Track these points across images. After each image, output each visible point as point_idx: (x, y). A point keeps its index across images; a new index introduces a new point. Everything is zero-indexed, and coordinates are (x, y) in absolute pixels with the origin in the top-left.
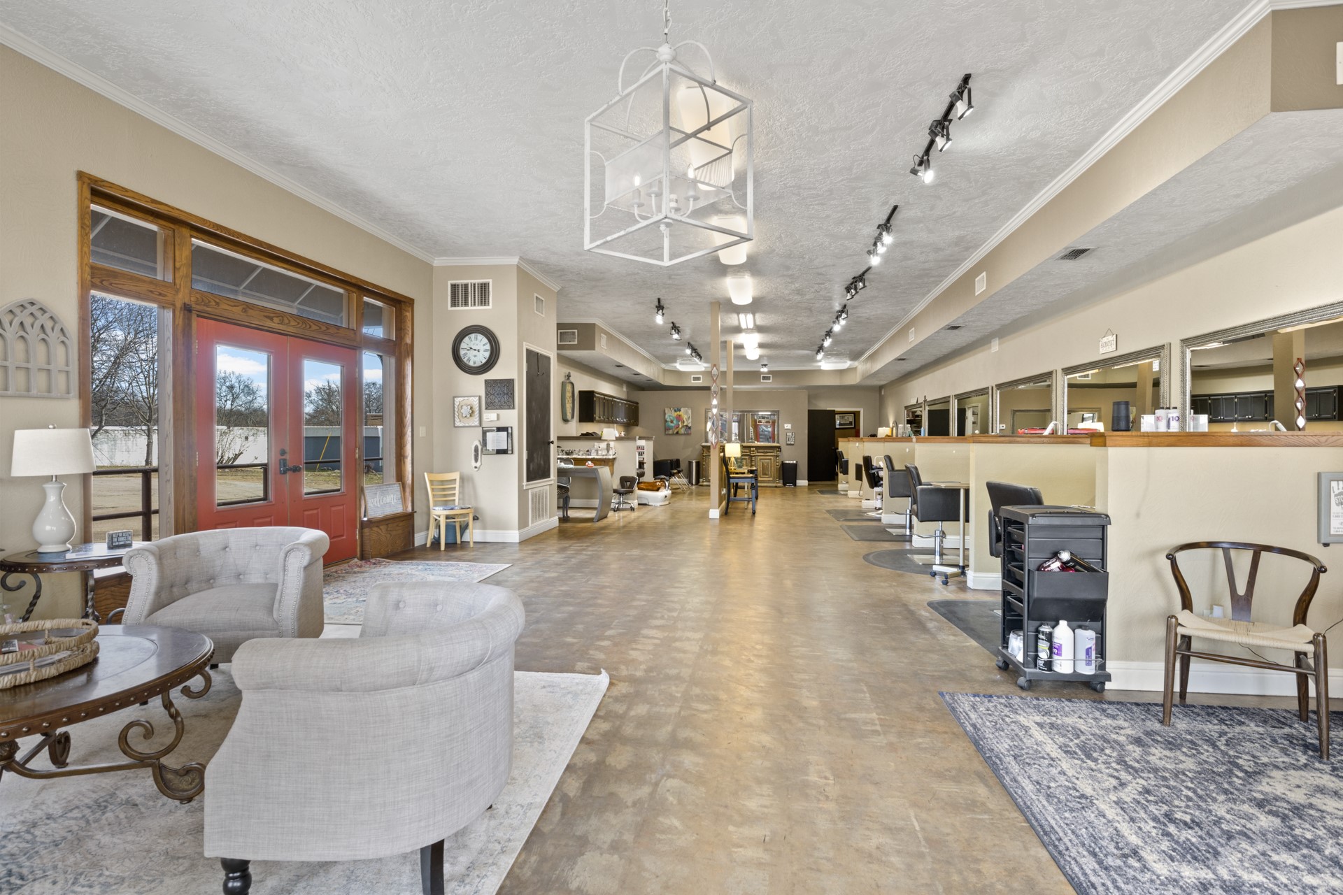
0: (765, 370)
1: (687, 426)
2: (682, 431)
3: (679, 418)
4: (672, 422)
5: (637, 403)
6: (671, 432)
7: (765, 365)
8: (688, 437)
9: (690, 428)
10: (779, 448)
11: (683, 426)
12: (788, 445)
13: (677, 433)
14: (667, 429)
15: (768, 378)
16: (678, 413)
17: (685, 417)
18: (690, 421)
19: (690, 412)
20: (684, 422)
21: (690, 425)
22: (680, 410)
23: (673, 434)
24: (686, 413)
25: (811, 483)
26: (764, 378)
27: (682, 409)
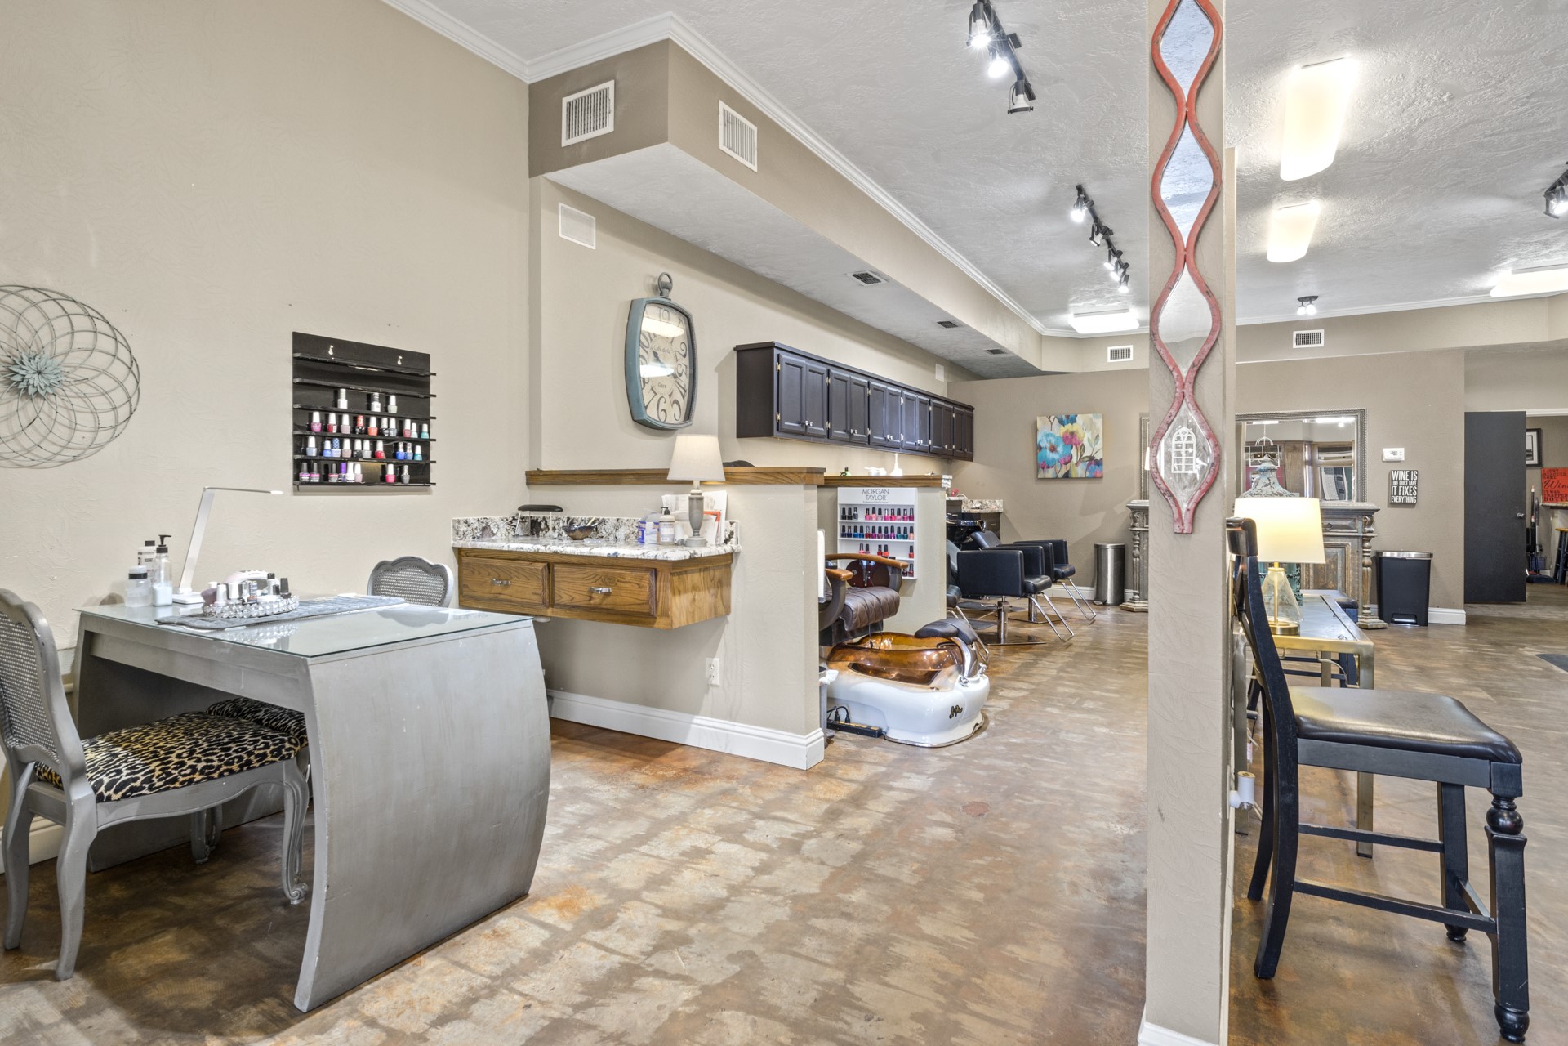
0: (1310, 311)
1: (1091, 458)
2: (1080, 471)
3: (1071, 439)
4: (1053, 449)
5: (971, 409)
6: (1050, 473)
7: (1311, 299)
8: (1094, 486)
9: (1099, 463)
10: (1370, 513)
11: (1081, 459)
12: (1393, 505)
13: (1067, 476)
14: (1044, 466)
15: (1314, 339)
16: (1069, 427)
17: (1086, 437)
18: (1099, 445)
19: (1099, 423)
20: (1083, 449)
21: (1098, 457)
22: (1073, 421)
23: (1056, 479)
24: (1090, 426)
25: (1481, 610)
26: (1302, 339)
27: (1079, 419)
